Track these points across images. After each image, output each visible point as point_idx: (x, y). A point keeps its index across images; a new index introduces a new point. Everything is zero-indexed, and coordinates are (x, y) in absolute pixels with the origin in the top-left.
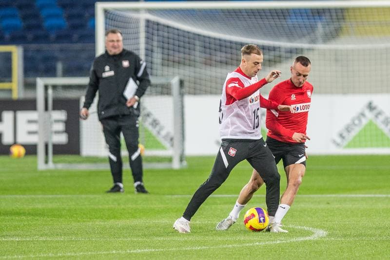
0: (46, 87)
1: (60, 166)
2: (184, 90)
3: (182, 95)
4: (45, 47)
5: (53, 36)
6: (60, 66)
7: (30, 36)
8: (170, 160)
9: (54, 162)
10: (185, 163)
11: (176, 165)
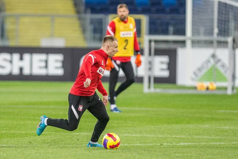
0: (150, 41)
1: (158, 90)
2: (235, 45)
3: (234, 48)
4: (162, 16)
5: (168, 9)
6: (171, 29)
7: (154, 9)
8: (226, 89)
9: (155, 88)
10: (235, 91)
11: (229, 92)
